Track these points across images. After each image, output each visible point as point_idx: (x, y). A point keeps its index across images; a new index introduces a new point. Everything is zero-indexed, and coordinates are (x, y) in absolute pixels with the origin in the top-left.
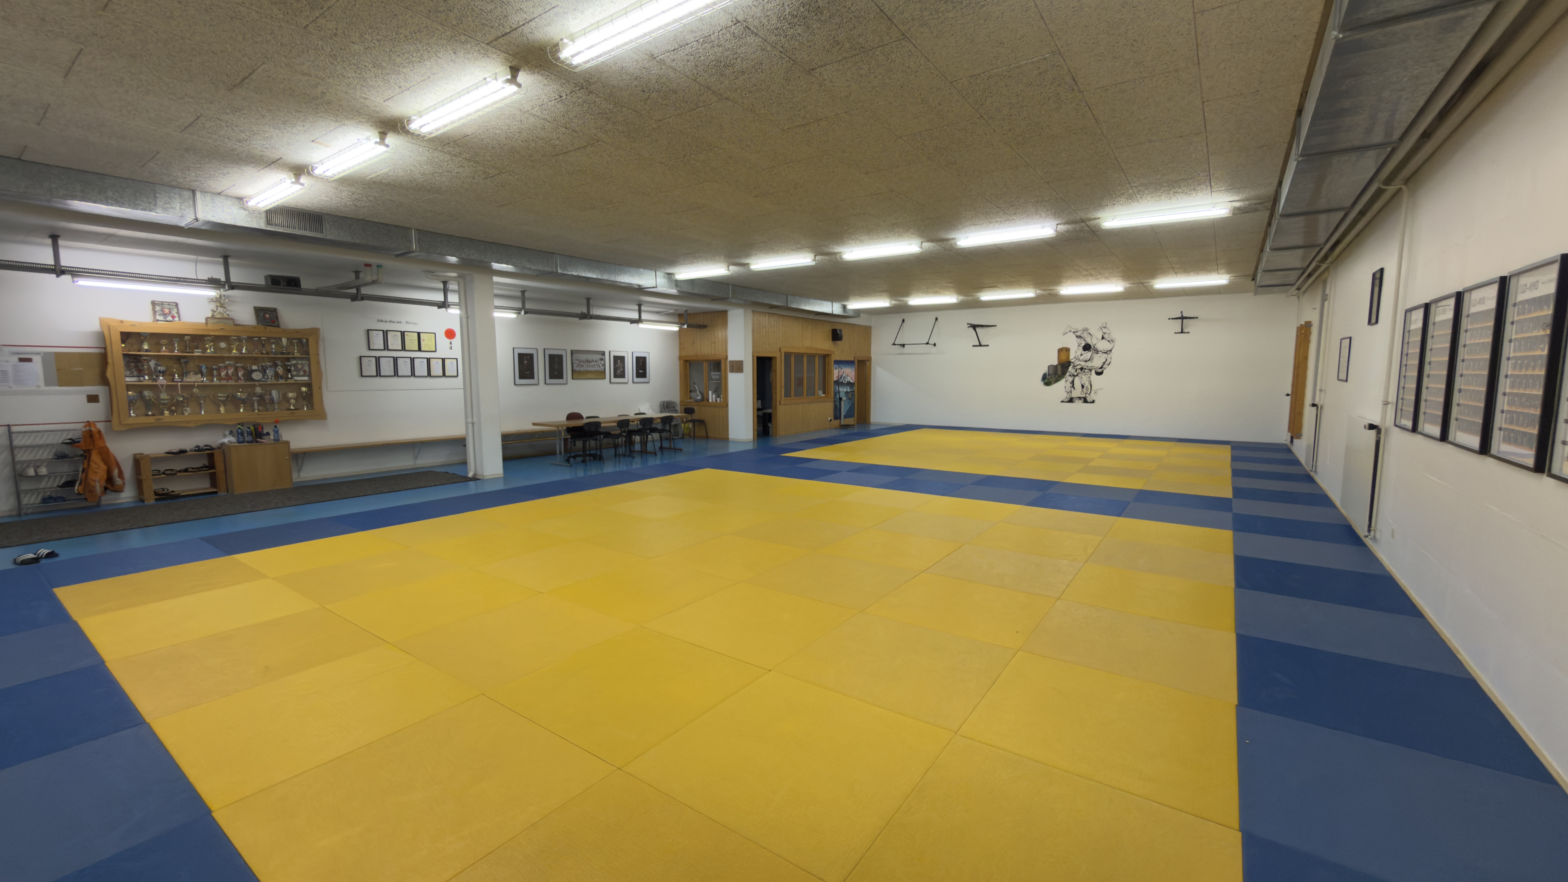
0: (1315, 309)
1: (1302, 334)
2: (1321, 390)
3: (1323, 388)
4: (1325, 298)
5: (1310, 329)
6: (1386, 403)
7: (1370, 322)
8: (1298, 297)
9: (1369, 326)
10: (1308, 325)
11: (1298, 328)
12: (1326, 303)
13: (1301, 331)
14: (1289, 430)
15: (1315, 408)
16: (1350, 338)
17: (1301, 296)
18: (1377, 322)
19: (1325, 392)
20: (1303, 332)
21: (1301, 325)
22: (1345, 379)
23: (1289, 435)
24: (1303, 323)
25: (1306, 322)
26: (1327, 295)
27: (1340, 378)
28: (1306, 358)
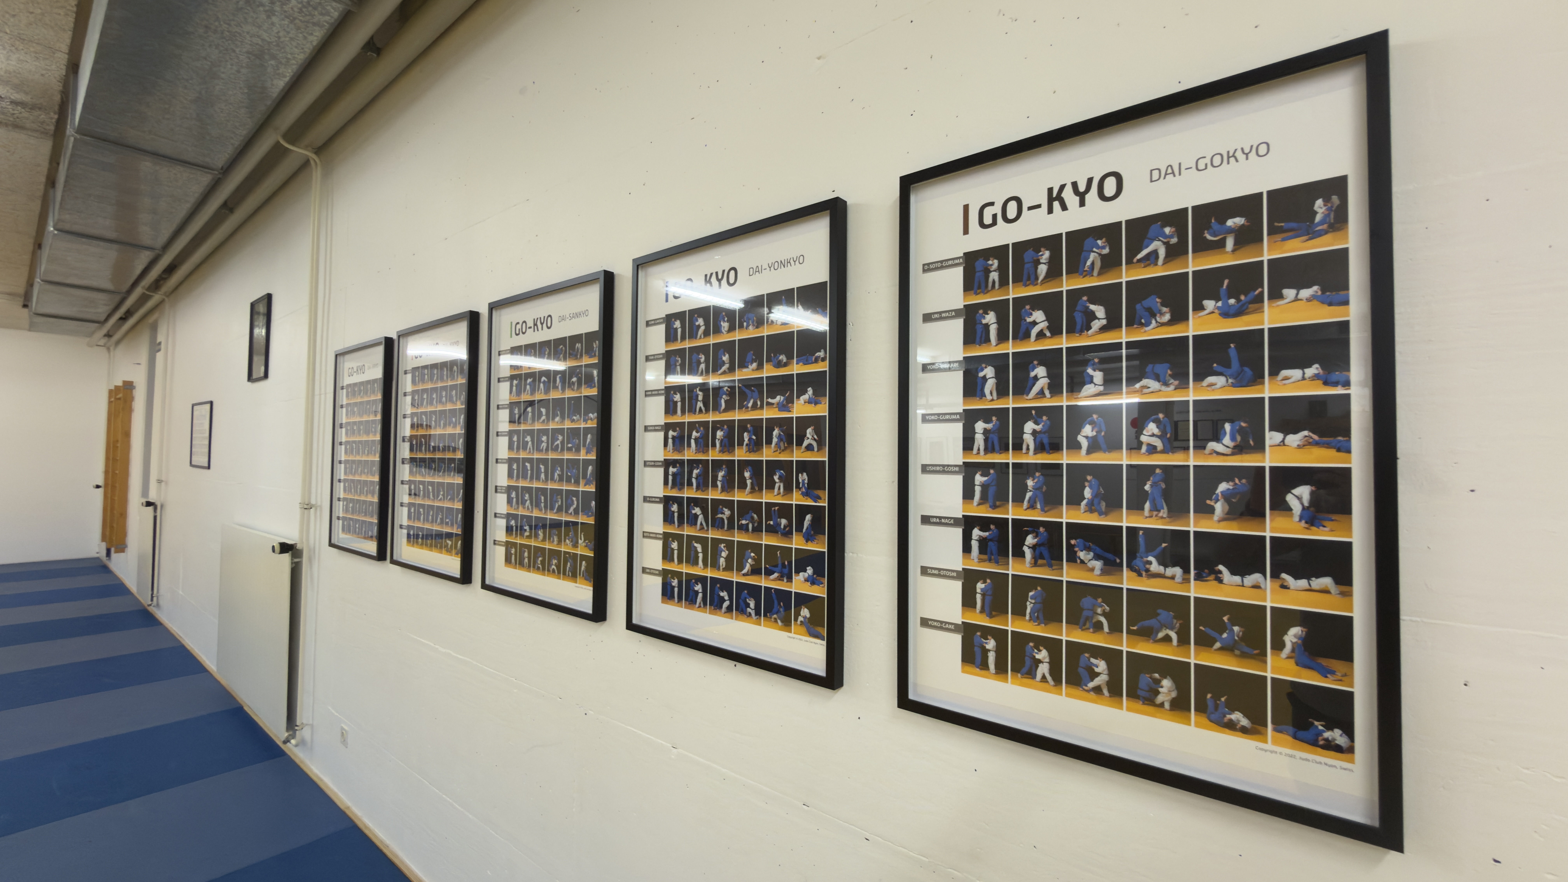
0: (139, 364)
1: (119, 399)
2: (159, 481)
3: (163, 478)
4: (155, 347)
5: (132, 393)
6: (307, 507)
7: (250, 378)
8: (108, 349)
9: (250, 383)
10: (129, 386)
11: (110, 391)
12: (159, 356)
13: (116, 395)
14: (104, 539)
15: (151, 508)
16: (211, 403)
17: (112, 348)
18: (266, 376)
19: (167, 483)
20: (120, 396)
21: (116, 387)
22: (206, 465)
23: (104, 546)
24: (120, 384)
25: (124, 382)
26: (160, 343)
27: (193, 463)
28: (127, 434)
